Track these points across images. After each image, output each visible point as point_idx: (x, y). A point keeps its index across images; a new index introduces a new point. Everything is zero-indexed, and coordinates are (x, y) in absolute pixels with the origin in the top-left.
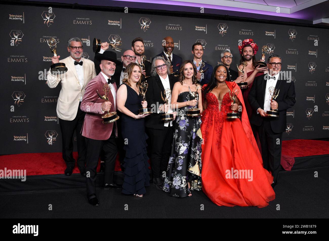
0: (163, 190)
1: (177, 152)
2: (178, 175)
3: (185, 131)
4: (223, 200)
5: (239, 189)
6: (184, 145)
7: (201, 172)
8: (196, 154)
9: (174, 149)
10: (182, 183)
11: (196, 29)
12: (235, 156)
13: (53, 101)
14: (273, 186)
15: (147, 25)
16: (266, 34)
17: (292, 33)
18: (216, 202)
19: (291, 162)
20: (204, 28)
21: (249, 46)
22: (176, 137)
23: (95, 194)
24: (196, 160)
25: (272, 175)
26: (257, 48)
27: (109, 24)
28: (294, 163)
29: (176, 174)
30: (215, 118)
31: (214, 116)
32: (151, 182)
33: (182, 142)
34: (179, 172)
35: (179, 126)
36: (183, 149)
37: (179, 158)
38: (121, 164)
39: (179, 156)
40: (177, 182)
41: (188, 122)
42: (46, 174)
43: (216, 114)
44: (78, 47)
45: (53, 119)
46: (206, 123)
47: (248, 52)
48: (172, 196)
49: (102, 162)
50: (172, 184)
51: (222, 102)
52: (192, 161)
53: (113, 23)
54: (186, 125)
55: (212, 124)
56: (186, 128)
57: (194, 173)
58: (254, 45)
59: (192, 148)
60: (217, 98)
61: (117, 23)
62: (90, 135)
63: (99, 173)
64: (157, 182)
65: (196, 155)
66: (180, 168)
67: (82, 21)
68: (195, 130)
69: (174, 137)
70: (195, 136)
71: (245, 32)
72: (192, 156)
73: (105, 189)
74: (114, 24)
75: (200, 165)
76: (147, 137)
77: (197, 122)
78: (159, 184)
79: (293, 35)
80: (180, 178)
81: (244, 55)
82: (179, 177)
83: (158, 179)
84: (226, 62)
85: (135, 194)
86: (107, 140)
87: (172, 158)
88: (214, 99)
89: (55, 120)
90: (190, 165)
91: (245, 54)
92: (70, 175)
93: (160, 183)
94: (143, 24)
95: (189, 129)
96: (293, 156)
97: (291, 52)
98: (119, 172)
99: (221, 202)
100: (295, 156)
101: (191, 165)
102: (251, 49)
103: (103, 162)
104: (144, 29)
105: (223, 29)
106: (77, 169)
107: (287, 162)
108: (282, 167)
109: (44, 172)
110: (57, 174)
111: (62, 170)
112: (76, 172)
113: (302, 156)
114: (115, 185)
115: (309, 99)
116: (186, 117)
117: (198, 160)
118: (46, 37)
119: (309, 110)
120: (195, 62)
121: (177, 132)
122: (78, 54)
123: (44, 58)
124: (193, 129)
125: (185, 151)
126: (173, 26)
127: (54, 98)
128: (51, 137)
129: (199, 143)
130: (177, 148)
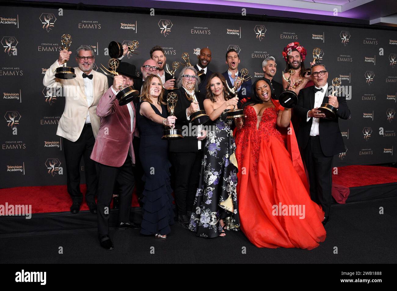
0: (189, 228)
1: (206, 182)
2: (206, 210)
3: (216, 157)
4: (263, 240)
5: (284, 228)
6: (214, 173)
8: (229, 185)
9: (203, 179)
10: (211, 220)
11: (228, 33)
12: (277, 187)
13: (55, 123)
14: (324, 223)
15: (168, 29)
16: (313, 38)
17: (345, 36)
18: (255, 242)
19: (345, 192)
20: (237, 31)
21: (295, 50)
22: (205, 164)
23: (108, 236)
24: (230, 193)
25: (323, 210)
26: (306, 52)
27: (122, 27)
28: (349, 194)
29: (204, 210)
30: (251, 137)
31: (250, 135)
32: (176, 219)
33: (211, 169)
34: (208, 207)
35: (208, 151)
36: (213, 178)
37: (208, 189)
38: (139, 198)
39: (208, 187)
40: (205, 219)
41: (219, 146)
42: (48, 212)
43: (252, 133)
44: (87, 57)
46: (241, 144)
47: (294, 57)
48: (199, 236)
49: (114, 196)
50: (199, 221)
51: (262, 118)
52: (223, 193)
53: (126, 26)
54: (216, 150)
55: (247, 145)
56: (217, 153)
57: (226, 208)
58: (301, 49)
59: (224, 178)
60: (257, 113)
61: (131, 27)
62: (100, 158)
63: (113, 210)
64: (183, 219)
65: (229, 186)
66: (209, 202)
67: (89, 25)
68: (228, 156)
69: (203, 164)
70: (228, 163)
71: (288, 35)
72: (224, 188)
73: (120, 229)
74: (128, 28)
75: (234, 199)
76: (170, 165)
77: (231, 146)
78: (185, 222)
79: (345, 38)
80: (209, 214)
82: (207, 213)
83: (183, 216)
84: (270, 72)
85: (157, 235)
87: (200, 190)
89: (57, 145)
91: (291, 60)
92: (77, 212)
94: (164, 28)
95: (221, 154)
96: (348, 186)
97: (343, 59)
98: (137, 209)
99: (262, 242)
100: (351, 186)
101: (222, 199)
102: (298, 54)
103: (116, 196)
104: (164, 34)
105: (260, 32)
106: (85, 205)
107: (340, 193)
108: (334, 199)
109: (46, 209)
110: (61, 211)
111: (67, 207)
112: (84, 208)
113: (359, 186)
114: (132, 224)
115: (367, 116)
116: (217, 140)
117: (231, 193)
118: (45, 44)
119: (366, 129)
120: (230, 73)
121: (206, 158)
122: (87, 66)
123: (43, 70)
124: (225, 155)
125: (215, 181)
126: (199, 30)
127: (56, 119)
128: (53, 166)
129: (234, 171)
130: (205, 178)
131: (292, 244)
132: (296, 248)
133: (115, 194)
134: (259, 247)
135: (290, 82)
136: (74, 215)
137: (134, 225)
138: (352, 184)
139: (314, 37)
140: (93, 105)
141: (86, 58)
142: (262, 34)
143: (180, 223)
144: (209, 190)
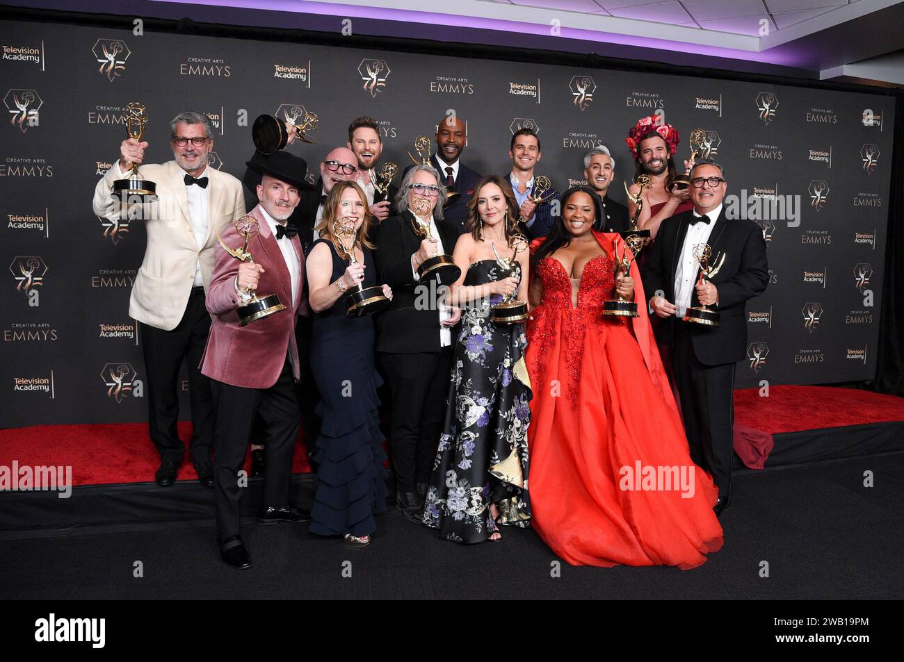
0: (424, 521)
1: (461, 420)
2: (460, 483)
3: (482, 364)
4: (585, 549)
5: (629, 520)
6: (477, 401)
7: (525, 476)
8: (511, 428)
9: (454, 412)
10: (470, 505)
11: (511, 91)
12: (616, 431)
13: (123, 283)
14: (718, 510)
15: (379, 80)
16: (697, 106)
17: (767, 103)
18: (566, 553)
19: (762, 444)
20: (533, 88)
21: (654, 135)
22: (459, 380)
23: (238, 537)
24: (513, 444)
25: (715, 483)
26: (677, 136)
27: (277, 74)
28: (771, 449)
30: (561, 326)
31: (560, 321)
32: (392, 501)
33: (473, 393)
34: (463, 474)
35: (466, 351)
36: (476, 411)
37: (464, 436)
38: (310, 454)
39: (464, 430)
40: (458, 502)
41: (489, 342)
42: (104, 482)
43: (565, 317)
44: (192, 139)
45: (125, 331)
46: (539, 342)
47: (654, 150)
48: (445, 539)
49: (254, 447)
50: (446, 506)
51: (582, 282)
52: (499, 445)
54: (484, 349)
55: (553, 344)
56: (485, 357)
57: (506, 479)
58: (668, 131)
59: (500, 412)
60: (568, 271)
61: (299, 73)
62: (223, 372)
64: (407, 502)
65: (512, 430)
66: (466, 464)
67: (205, 68)
68: (510, 362)
69: (453, 380)
70: (509, 379)
71: (643, 98)
72: (501, 433)
73: (267, 522)
74: (292, 76)
75: (524, 457)
76: (381, 382)
77: (516, 342)
78: (412, 508)
79: (767, 108)
80: (466, 491)
81: (644, 161)
82: (462, 488)
83: (408, 494)
84: (594, 180)
85: (347, 536)
86: (270, 388)
87: (447, 437)
88: (558, 273)
89: (129, 334)
90: (493, 458)
91: (647, 157)
92: (170, 484)
93: (415, 506)
94: (370, 77)
95: (494, 359)
96: (769, 430)
97: (762, 153)
98: (305, 477)
99: (581, 554)
100: (775, 431)
101: (497, 457)
102: (661, 143)
103: (259, 447)
104: (371, 91)
105: (582, 91)
106: (188, 468)
107: (753, 446)
108: (739, 459)
109: (100, 475)
110: (134, 481)
111: (147, 471)
112: (187, 475)
113: (793, 431)
114: (294, 511)
115: (811, 277)
116: (486, 328)
117: (516, 445)
118: (105, 107)
119: (810, 306)
120: (515, 180)
121: (462, 366)
122: (192, 159)
123: (100, 165)
124: (503, 361)
125: (481, 419)
126: (449, 83)
127: (126, 276)
128: (118, 380)
129: (522, 396)
130: (459, 412)
131: (647, 558)
132: (655, 566)
133: (256, 444)
134: (574, 563)
135: (641, 202)
136: (165, 489)
137: (297, 514)
138: (777, 426)
139: (699, 104)
140: (208, 246)
141: (190, 141)
142: (587, 95)
143: (400, 510)
144: (466, 438)
